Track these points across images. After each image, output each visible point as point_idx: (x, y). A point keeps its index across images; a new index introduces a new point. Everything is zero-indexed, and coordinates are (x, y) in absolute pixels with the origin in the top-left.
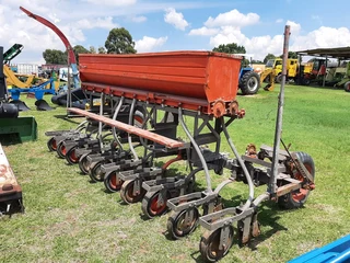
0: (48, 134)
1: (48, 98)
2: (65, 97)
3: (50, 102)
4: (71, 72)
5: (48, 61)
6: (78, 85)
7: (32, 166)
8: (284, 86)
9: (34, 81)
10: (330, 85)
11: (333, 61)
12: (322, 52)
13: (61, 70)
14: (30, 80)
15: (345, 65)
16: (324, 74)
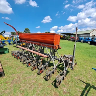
0: (11, 52)
1: (11, 42)
2: (16, 42)
3: (12, 43)
4: (17, 37)
5: (12, 34)
6: (19, 40)
7: (7, 60)
8: (76, 42)
9: (9, 39)
10: (66, 39)
11: (66, 35)
12: (64, 34)
13: (15, 36)
14: (7, 38)
15: (68, 36)
16: (65, 37)
